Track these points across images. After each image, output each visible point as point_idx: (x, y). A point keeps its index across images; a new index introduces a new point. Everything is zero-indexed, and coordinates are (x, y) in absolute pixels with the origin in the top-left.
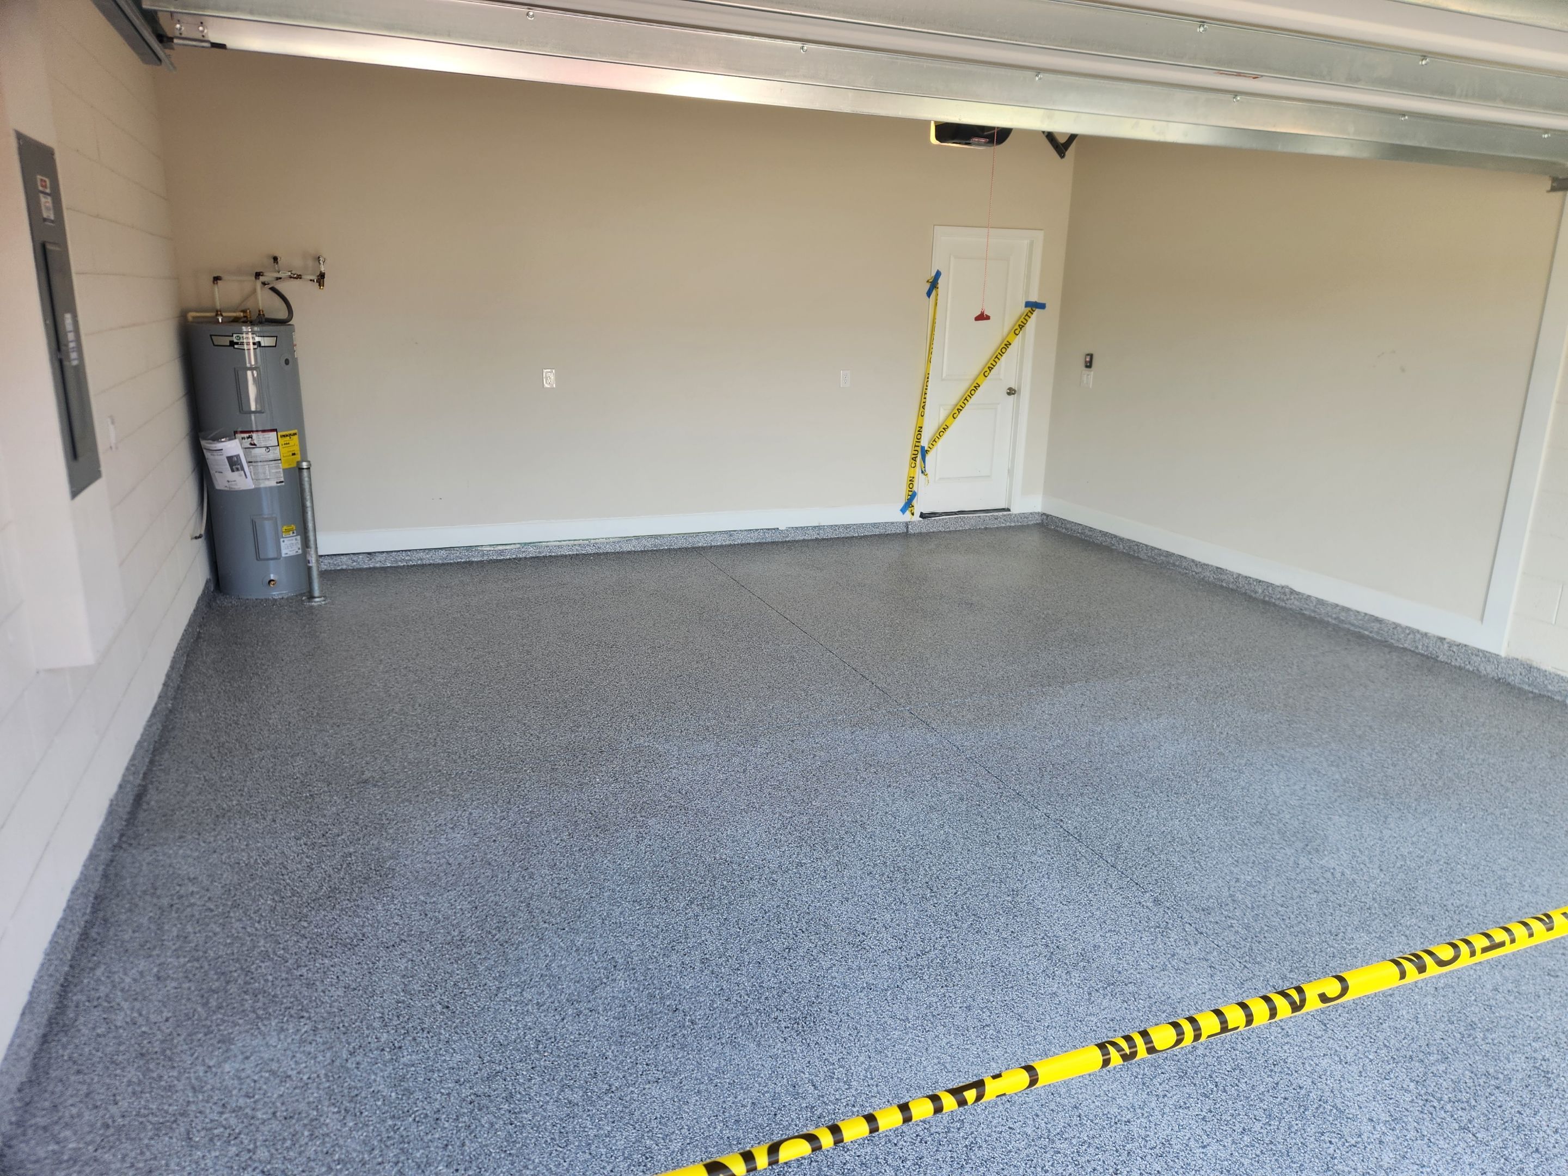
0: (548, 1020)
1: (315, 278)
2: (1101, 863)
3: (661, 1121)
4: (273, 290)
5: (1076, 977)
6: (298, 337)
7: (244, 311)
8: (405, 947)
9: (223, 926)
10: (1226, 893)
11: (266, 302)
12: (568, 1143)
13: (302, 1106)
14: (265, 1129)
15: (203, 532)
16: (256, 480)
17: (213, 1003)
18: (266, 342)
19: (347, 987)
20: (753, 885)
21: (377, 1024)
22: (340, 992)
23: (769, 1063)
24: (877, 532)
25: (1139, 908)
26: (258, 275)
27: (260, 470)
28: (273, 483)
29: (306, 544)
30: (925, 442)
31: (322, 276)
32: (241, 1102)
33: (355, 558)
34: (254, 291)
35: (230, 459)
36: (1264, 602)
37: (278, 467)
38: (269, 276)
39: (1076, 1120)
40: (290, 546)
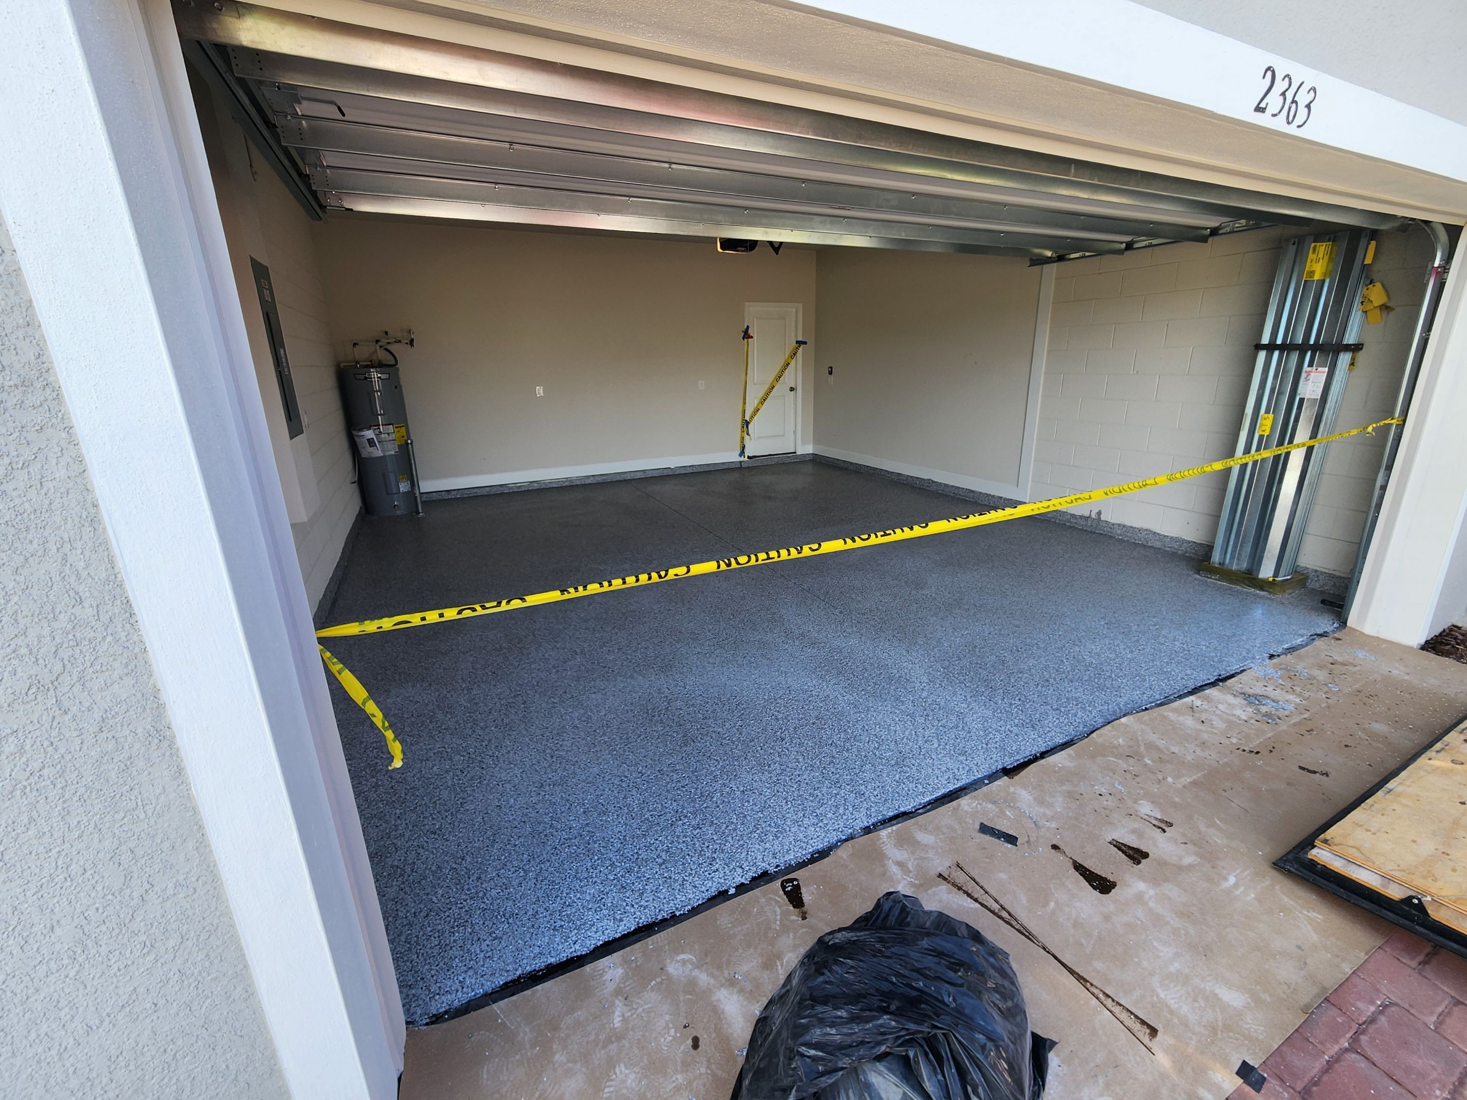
0: (543, 675)
1: (408, 342)
2: (818, 599)
3: (596, 706)
4: (386, 349)
5: (797, 643)
6: (402, 374)
7: (371, 361)
8: (472, 652)
9: (382, 650)
10: (874, 606)
11: (383, 356)
12: (552, 716)
13: (426, 712)
14: (409, 720)
15: (356, 479)
16: (383, 451)
17: (379, 678)
18: (383, 376)
19: (444, 669)
20: (645, 619)
21: (460, 681)
22: (442, 671)
23: (648, 683)
24: (725, 467)
25: (832, 615)
26: (377, 341)
27: (385, 446)
28: (393, 453)
29: (413, 485)
30: (747, 418)
31: (412, 340)
32: (396, 712)
33: (440, 493)
34: (376, 350)
35: (368, 440)
36: (920, 488)
37: (394, 444)
38: (384, 342)
39: (788, 692)
40: (404, 487)
